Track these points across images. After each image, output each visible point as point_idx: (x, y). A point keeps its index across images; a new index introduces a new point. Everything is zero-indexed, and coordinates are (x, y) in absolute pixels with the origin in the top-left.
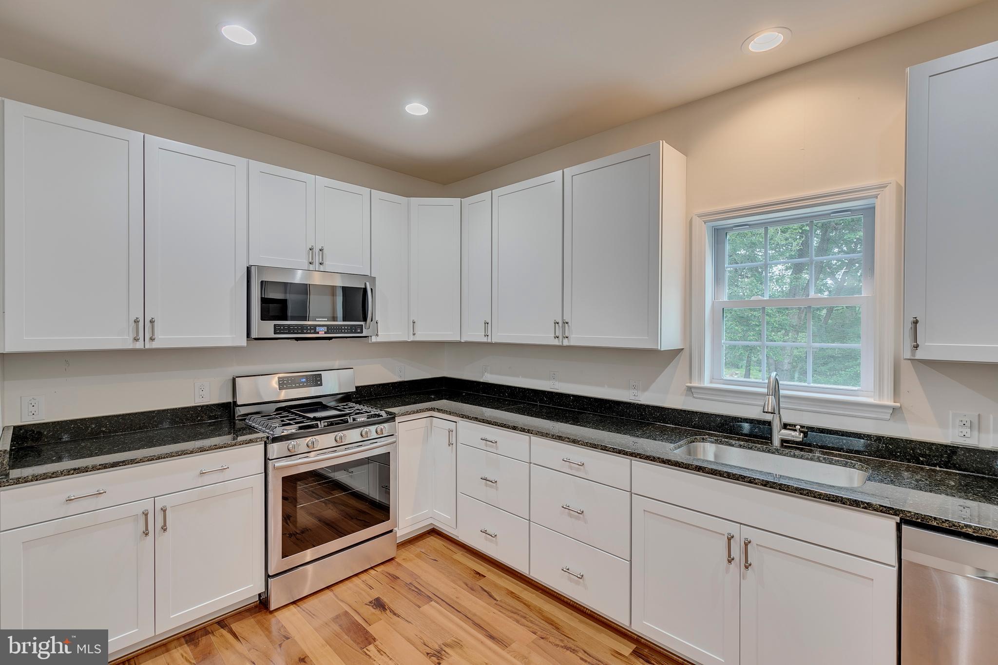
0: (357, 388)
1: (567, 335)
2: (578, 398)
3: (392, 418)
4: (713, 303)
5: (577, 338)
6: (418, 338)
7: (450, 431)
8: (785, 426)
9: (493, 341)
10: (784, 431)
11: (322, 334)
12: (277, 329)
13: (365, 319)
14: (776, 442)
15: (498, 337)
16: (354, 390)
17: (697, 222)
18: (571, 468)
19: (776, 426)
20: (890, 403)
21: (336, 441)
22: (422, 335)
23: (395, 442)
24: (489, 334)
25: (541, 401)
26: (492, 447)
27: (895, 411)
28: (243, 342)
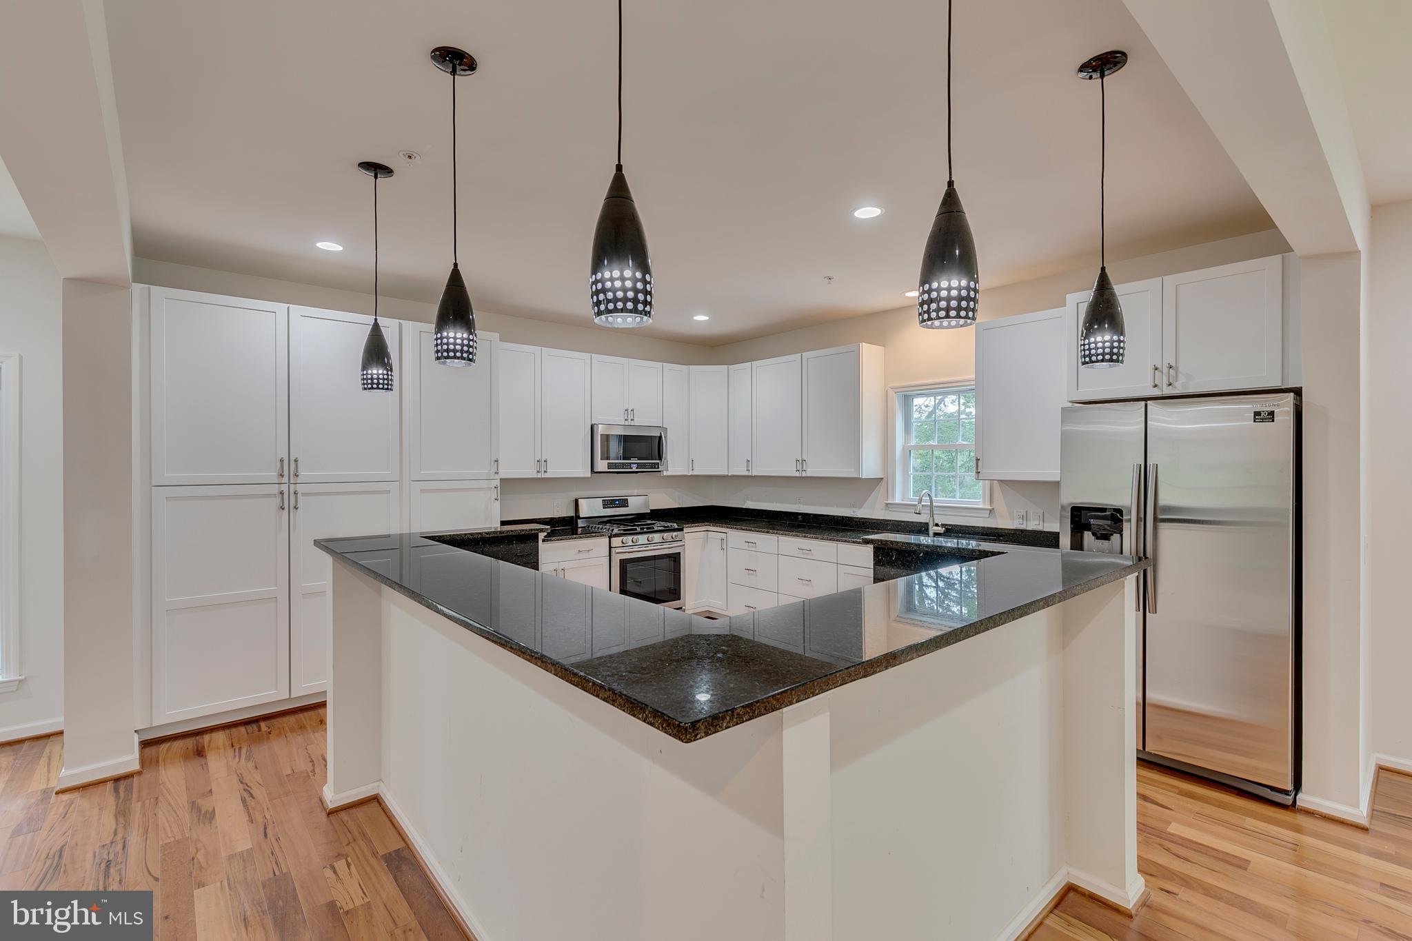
0: (651, 510)
1: (804, 468)
2: (816, 516)
3: (681, 530)
4: (904, 447)
5: (811, 471)
6: (695, 473)
7: (722, 539)
8: (937, 525)
9: (753, 475)
10: (935, 528)
11: (634, 469)
12: (610, 466)
13: (660, 459)
14: (931, 533)
15: (756, 472)
16: (649, 511)
17: (891, 392)
18: (803, 554)
19: (931, 524)
20: (989, 507)
21: (648, 540)
22: (699, 471)
23: (684, 545)
24: (750, 469)
25: (790, 520)
26: (752, 547)
27: (991, 511)
28: (588, 474)
